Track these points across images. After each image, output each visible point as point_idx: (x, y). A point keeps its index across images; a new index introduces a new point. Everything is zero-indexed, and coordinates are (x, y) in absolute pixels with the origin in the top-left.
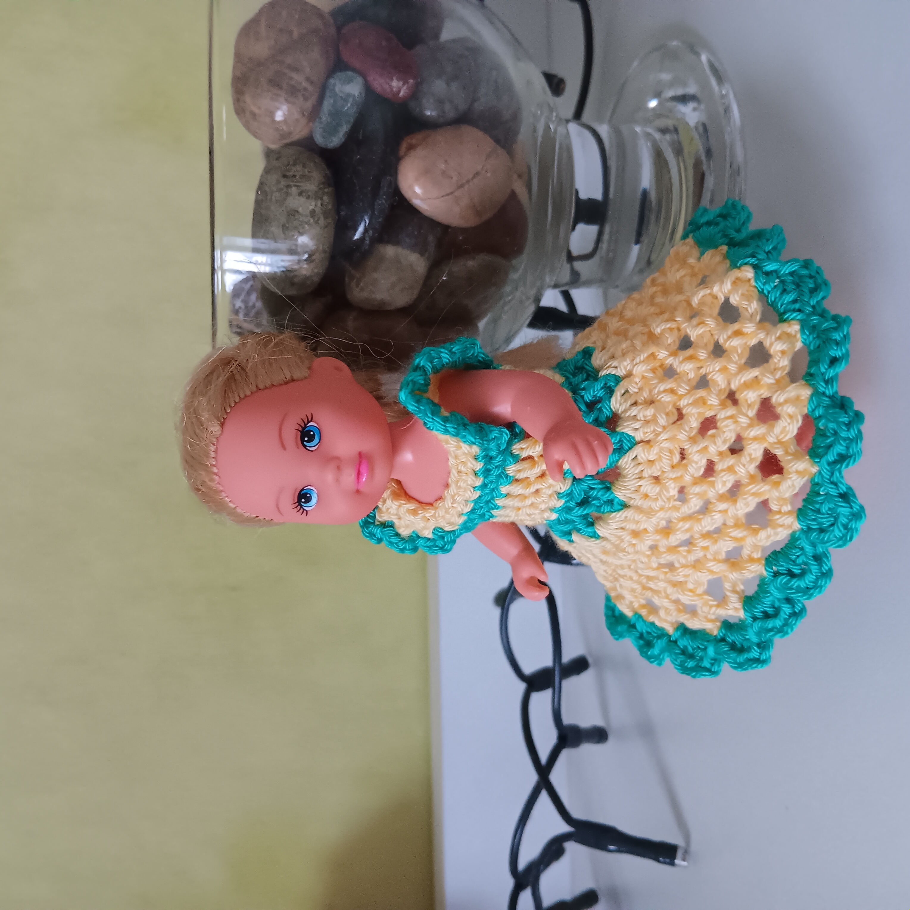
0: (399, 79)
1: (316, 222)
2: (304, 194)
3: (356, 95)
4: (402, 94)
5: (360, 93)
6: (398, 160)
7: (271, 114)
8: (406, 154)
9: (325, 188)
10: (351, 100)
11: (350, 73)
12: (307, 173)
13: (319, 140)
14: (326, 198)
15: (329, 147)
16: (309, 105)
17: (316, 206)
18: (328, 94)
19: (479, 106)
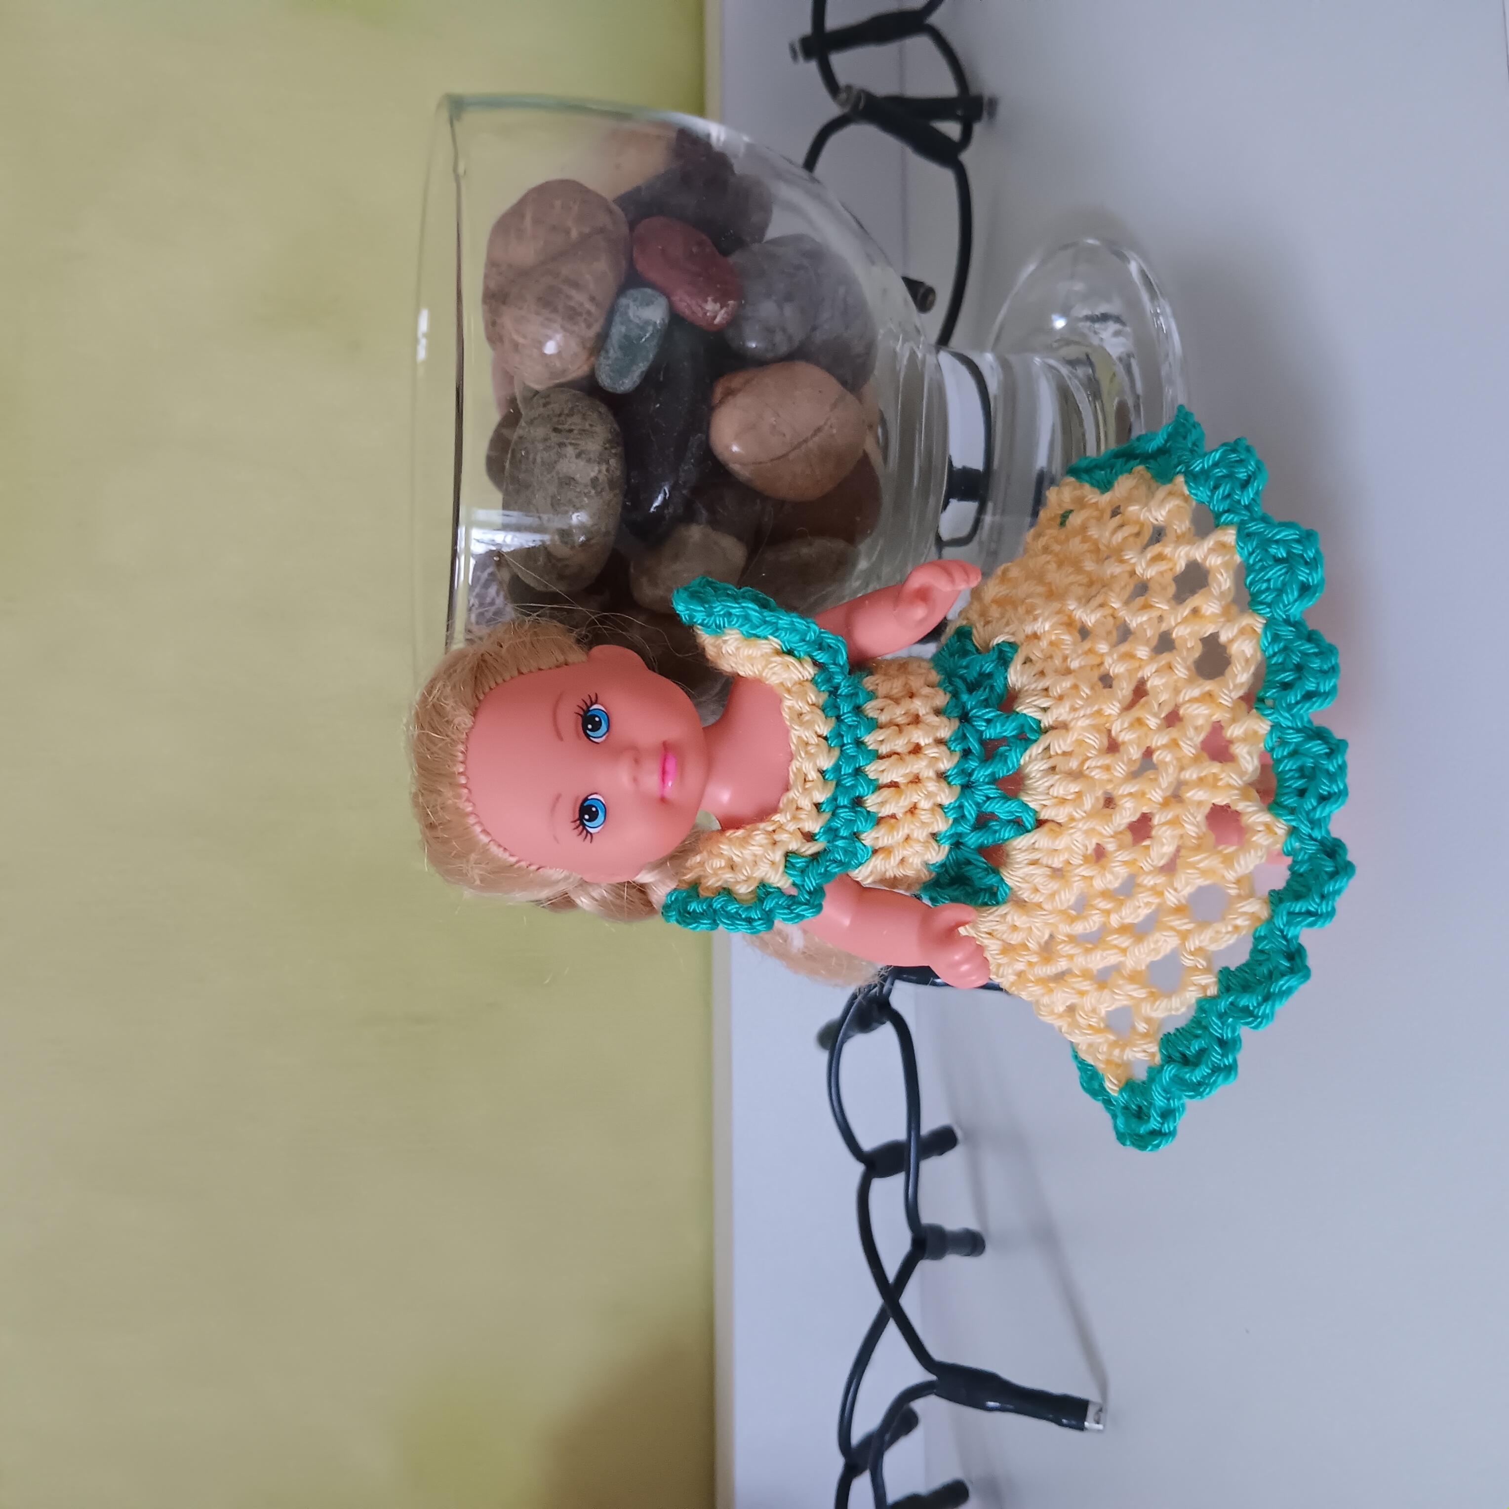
0: (715, 301)
1: (598, 494)
2: (583, 456)
3: (658, 322)
4: (717, 321)
5: (663, 319)
6: (712, 409)
7: (540, 344)
8: (722, 402)
9: (612, 448)
10: (650, 328)
11: (649, 291)
12: (587, 427)
13: (605, 380)
14: (613, 462)
15: (618, 392)
16: (592, 332)
17: (600, 471)
18: (617, 319)
19: (819, 337)
